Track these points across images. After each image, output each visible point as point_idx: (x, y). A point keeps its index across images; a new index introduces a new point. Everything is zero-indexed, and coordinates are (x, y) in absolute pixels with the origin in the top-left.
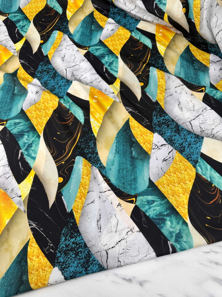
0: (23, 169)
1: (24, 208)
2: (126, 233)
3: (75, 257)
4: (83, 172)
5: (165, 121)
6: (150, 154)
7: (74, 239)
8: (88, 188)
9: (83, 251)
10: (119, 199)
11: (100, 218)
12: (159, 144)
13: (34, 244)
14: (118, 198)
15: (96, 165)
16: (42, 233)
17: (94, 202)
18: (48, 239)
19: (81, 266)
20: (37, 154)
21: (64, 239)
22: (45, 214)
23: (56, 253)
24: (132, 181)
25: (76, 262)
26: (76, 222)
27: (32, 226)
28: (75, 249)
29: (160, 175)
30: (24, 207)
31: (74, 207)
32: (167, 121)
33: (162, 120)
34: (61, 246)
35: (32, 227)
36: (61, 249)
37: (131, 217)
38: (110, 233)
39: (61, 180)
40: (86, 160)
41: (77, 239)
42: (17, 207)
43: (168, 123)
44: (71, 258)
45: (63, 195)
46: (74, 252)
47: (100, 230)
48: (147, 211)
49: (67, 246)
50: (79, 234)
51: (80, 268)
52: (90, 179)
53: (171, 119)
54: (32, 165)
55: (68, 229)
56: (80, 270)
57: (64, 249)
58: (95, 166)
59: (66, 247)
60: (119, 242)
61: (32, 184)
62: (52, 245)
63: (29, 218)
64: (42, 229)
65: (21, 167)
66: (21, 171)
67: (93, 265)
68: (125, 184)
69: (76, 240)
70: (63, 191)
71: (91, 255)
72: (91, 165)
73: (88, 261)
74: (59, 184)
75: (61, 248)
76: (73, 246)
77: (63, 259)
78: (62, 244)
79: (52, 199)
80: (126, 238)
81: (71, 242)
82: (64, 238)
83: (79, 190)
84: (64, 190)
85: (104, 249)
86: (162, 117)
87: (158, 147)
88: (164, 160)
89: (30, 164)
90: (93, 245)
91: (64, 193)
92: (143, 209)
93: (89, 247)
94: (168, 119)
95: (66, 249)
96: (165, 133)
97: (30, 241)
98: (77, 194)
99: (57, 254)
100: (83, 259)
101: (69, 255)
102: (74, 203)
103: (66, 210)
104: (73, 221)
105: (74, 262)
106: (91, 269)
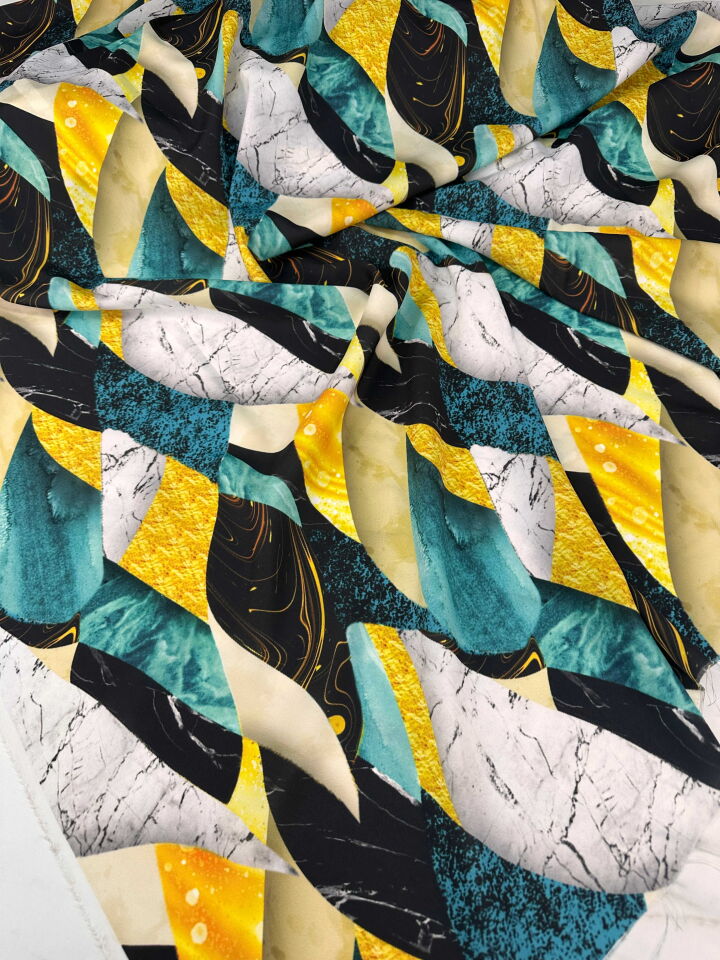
0: (213, 751)
1: (282, 863)
2: (575, 759)
3: (507, 915)
4: (388, 666)
5: (475, 397)
6: (491, 508)
7: (474, 870)
8: (424, 705)
9: (512, 884)
10: (503, 681)
11: (493, 766)
12: (497, 469)
13: (377, 948)
14: (499, 680)
15: (409, 623)
16: (381, 903)
17: (459, 731)
18: (406, 910)
19: (538, 928)
20: (226, 685)
21: (451, 883)
22: (354, 845)
23: (454, 936)
24: (498, 611)
25: (518, 928)
26: (450, 818)
27: (340, 898)
28: (493, 897)
29: (547, 548)
30: (282, 860)
31: (422, 780)
32: (481, 395)
33: (466, 400)
34: (454, 909)
35: (339, 903)
36: (460, 918)
37: (560, 708)
38: (539, 787)
39: (340, 723)
40: (376, 626)
41: (480, 862)
42: (260, 872)
43: (484, 399)
44: (500, 925)
45: (372, 763)
46: (498, 904)
47: (513, 798)
48: (580, 665)
49: (468, 900)
50: (477, 847)
51: (541, 935)
52: (417, 676)
53: (487, 385)
54: (235, 727)
55: (443, 850)
56: (544, 942)
57: (467, 912)
58: (410, 628)
59: (467, 904)
60: (576, 792)
61: (265, 781)
62: (428, 920)
63: (317, 880)
64: (374, 893)
65: (205, 750)
66: (210, 761)
67: (563, 904)
68: (489, 630)
69: (480, 869)
70: (363, 752)
71: (538, 880)
72: (397, 629)
73: (544, 905)
74: (340, 737)
75: (458, 915)
76: (484, 890)
77: (483, 943)
78: (453, 900)
79: (348, 792)
80: (584, 771)
81: (471, 882)
82: (449, 883)
83: (407, 725)
84: (367, 747)
85: (557, 841)
86: (462, 390)
87: (499, 478)
88: (533, 499)
89: (227, 723)
90: (525, 851)
91: (370, 757)
92: (571, 668)
93: (519, 864)
94: (479, 388)
95: (470, 911)
96: (494, 431)
97: (360, 948)
98: (407, 740)
99: (460, 938)
100: (529, 905)
101: (491, 923)
102: (418, 770)
103: (408, 800)
104: (442, 820)
105: (514, 931)
106: (566, 917)
